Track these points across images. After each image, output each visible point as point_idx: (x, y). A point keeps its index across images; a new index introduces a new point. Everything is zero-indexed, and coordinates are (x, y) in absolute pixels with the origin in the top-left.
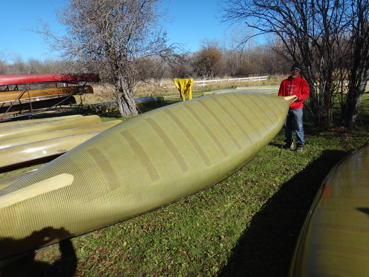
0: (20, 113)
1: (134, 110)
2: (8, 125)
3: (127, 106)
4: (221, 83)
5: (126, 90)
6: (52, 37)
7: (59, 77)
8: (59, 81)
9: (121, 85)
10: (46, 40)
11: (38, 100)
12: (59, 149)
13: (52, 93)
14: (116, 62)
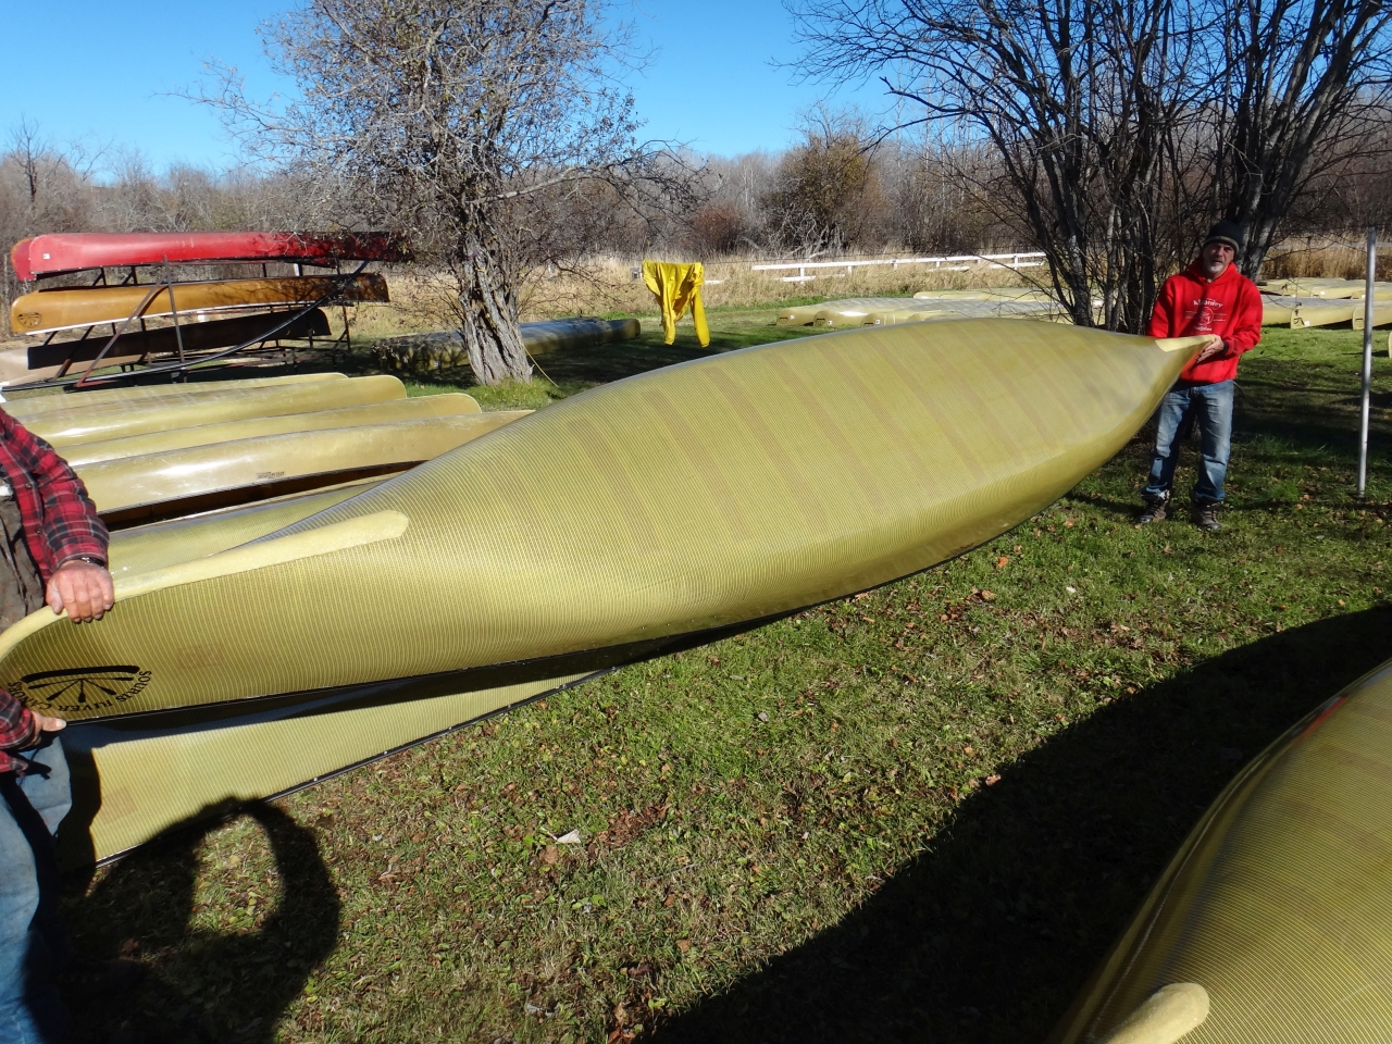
0: (141, 362)
1: (517, 361)
2: (106, 400)
3: (497, 349)
4: (865, 273)
5: (492, 292)
6: (250, 116)
7: (270, 243)
8: (272, 258)
9: (476, 276)
10: (231, 128)
11: (202, 319)
12: (261, 471)
13: (246, 299)
14: (459, 199)
